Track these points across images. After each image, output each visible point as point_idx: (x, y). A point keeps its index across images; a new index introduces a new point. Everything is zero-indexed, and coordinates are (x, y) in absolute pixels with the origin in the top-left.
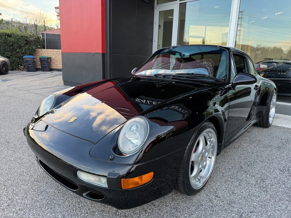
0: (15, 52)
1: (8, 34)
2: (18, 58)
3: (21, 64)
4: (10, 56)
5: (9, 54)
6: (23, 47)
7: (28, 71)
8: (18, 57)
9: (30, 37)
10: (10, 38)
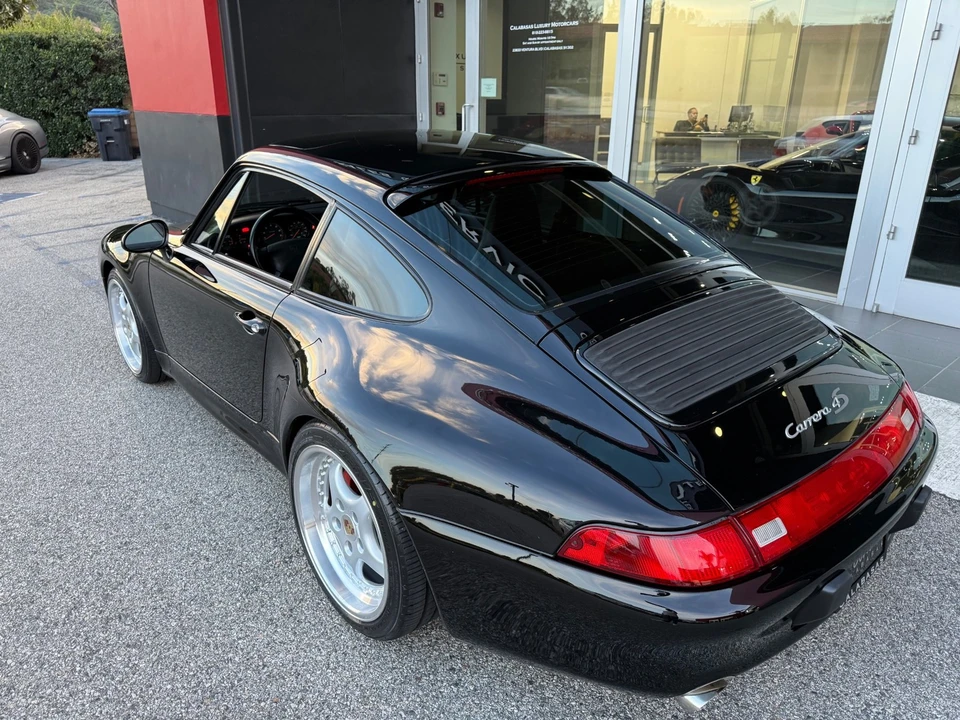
0: (67, 98)
1: (40, 39)
2: (77, 118)
3: (87, 137)
4: (53, 109)
5: (47, 104)
6: (88, 79)
7: (108, 160)
8: (78, 114)
9: (109, 47)
10: (46, 52)
